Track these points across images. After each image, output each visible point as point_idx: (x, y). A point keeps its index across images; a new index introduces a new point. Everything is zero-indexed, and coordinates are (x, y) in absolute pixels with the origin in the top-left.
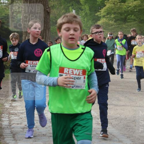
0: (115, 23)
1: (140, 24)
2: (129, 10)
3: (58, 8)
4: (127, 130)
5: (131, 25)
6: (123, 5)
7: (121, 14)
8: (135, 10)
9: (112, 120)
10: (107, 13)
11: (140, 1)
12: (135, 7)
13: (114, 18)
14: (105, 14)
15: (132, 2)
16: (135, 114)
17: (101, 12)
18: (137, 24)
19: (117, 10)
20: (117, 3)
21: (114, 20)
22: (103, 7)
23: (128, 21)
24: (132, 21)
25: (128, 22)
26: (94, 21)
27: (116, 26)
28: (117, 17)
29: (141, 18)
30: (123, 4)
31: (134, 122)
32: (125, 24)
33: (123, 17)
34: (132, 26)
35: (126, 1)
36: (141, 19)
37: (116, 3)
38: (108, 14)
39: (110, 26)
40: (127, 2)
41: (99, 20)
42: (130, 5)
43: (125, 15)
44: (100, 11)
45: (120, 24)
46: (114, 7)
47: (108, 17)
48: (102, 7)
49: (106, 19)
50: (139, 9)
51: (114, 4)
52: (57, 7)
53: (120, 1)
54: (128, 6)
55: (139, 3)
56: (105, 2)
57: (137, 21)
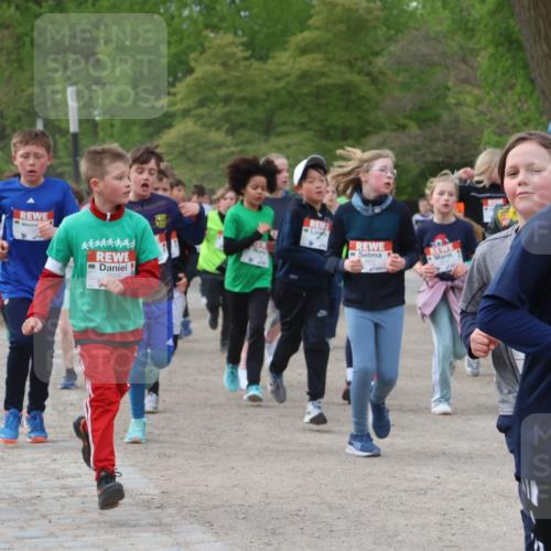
0: (230, 138)
1: (325, 143)
2: (284, 88)
3: (10, 77)
4: (269, 548)
5: (288, 146)
6: (260, 69)
7: (252, 102)
8: (305, 91)
9: (215, 511)
10: (200, 101)
11: (319, 56)
12: (304, 76)
13: (226, 118)
14: (191, 103)
15: (292, 60)
16: (299, 486)
17: (174, 95)
18: (312, 141)
19: (239, 87)
20: (237, 62)
21: (227, 126)
22: (185, 76)
23: (280, 129)
24: (295, 129)
25: (279, 135)
26: (150, 130)
27: (233, 149)
28: (238, 113)
29: (325, 120)
30: (256, 64)
31: (298, 515)
32: (266, 141)
33: (259, 114)
34: (294, 148)
35: (271, 55)
36: (327, 123)
37: (231, 62)
38: (201, 104)
39: (209, 149)
40: (274, 58)
41: (169, 126)
42: (285, 69)
43: (268, 105)
44: (173, 90)
45: (247, 142)
46: (224, 77)
47: (201, 117)
48: (180, 75)
49: (196, 122)
50: (318, 87)
51: (224, 64)
52: (7, 74)
53: (248, 54)
54: (279, 75)
55: (319, 63)
56: (192, 56)
57: (311, 133)
